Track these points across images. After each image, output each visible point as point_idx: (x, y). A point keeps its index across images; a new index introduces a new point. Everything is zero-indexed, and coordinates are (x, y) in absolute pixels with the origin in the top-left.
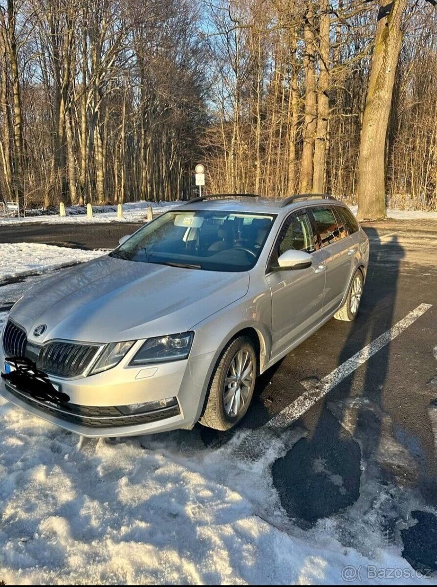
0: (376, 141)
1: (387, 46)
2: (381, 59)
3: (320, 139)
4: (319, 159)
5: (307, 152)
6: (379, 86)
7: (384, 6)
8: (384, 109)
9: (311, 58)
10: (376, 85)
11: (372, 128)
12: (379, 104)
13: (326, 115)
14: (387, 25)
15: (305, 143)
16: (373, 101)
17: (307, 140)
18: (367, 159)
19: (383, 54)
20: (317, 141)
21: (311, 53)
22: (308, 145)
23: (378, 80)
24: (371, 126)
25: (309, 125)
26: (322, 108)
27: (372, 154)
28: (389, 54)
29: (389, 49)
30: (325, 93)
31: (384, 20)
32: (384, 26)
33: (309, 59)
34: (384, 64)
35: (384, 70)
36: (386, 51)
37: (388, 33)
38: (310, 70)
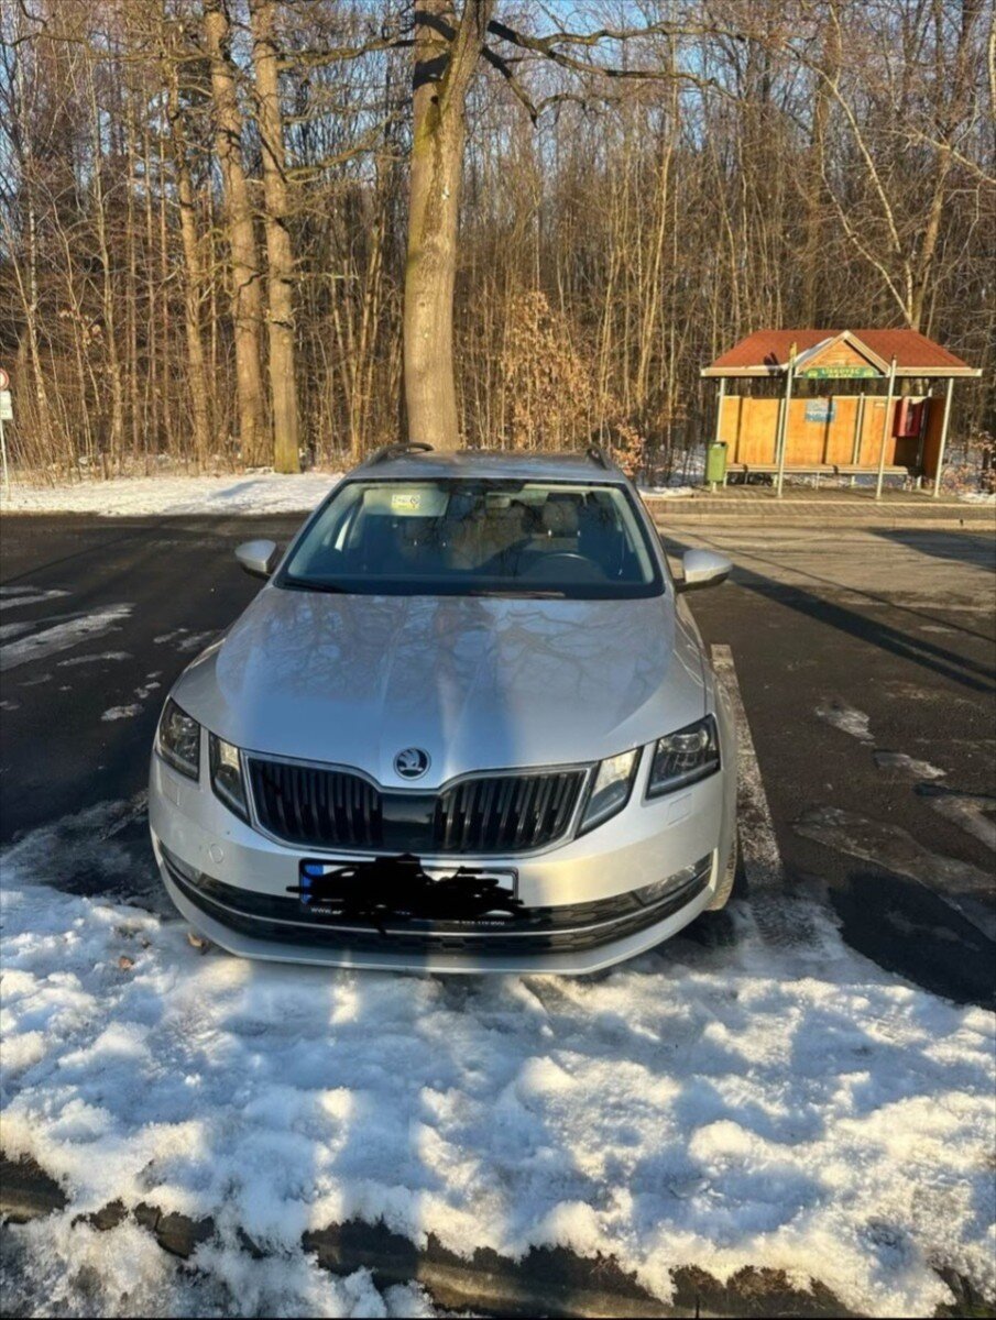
0: (435, 336)
1: (438, 143)
2: (430, 167)
3: (281, 324)
4: (282, 368)
5: (245, 351)
6: (431, 225)
7: (426, 60)
8: (445, 273)
9: (234, 140)
10: (426, 220)
11: (425, 309)
12: (434, 262)
13: (287, 271)
14: (435, 100)
15: (238, 331)
16: (422, 254)
17: (243, 324)
18: (422, 375)
19: (430, 160)
20: (273, 329)
21: (232, 127)
22: (247, 335)
23: (427, 213)
24: (423, 305)
25: (246, 289)
26: (276, 255)
27: (431, 365)
28: (444, 160)
29: (444, 150)
30: (280, 222)
31: (429, 90)
32: (428, 103)
33: (229, 141)
34: (436, 179)
35: (439, 191)
36: (438, 154)
37: (440, 119)
38: (233, 166)
